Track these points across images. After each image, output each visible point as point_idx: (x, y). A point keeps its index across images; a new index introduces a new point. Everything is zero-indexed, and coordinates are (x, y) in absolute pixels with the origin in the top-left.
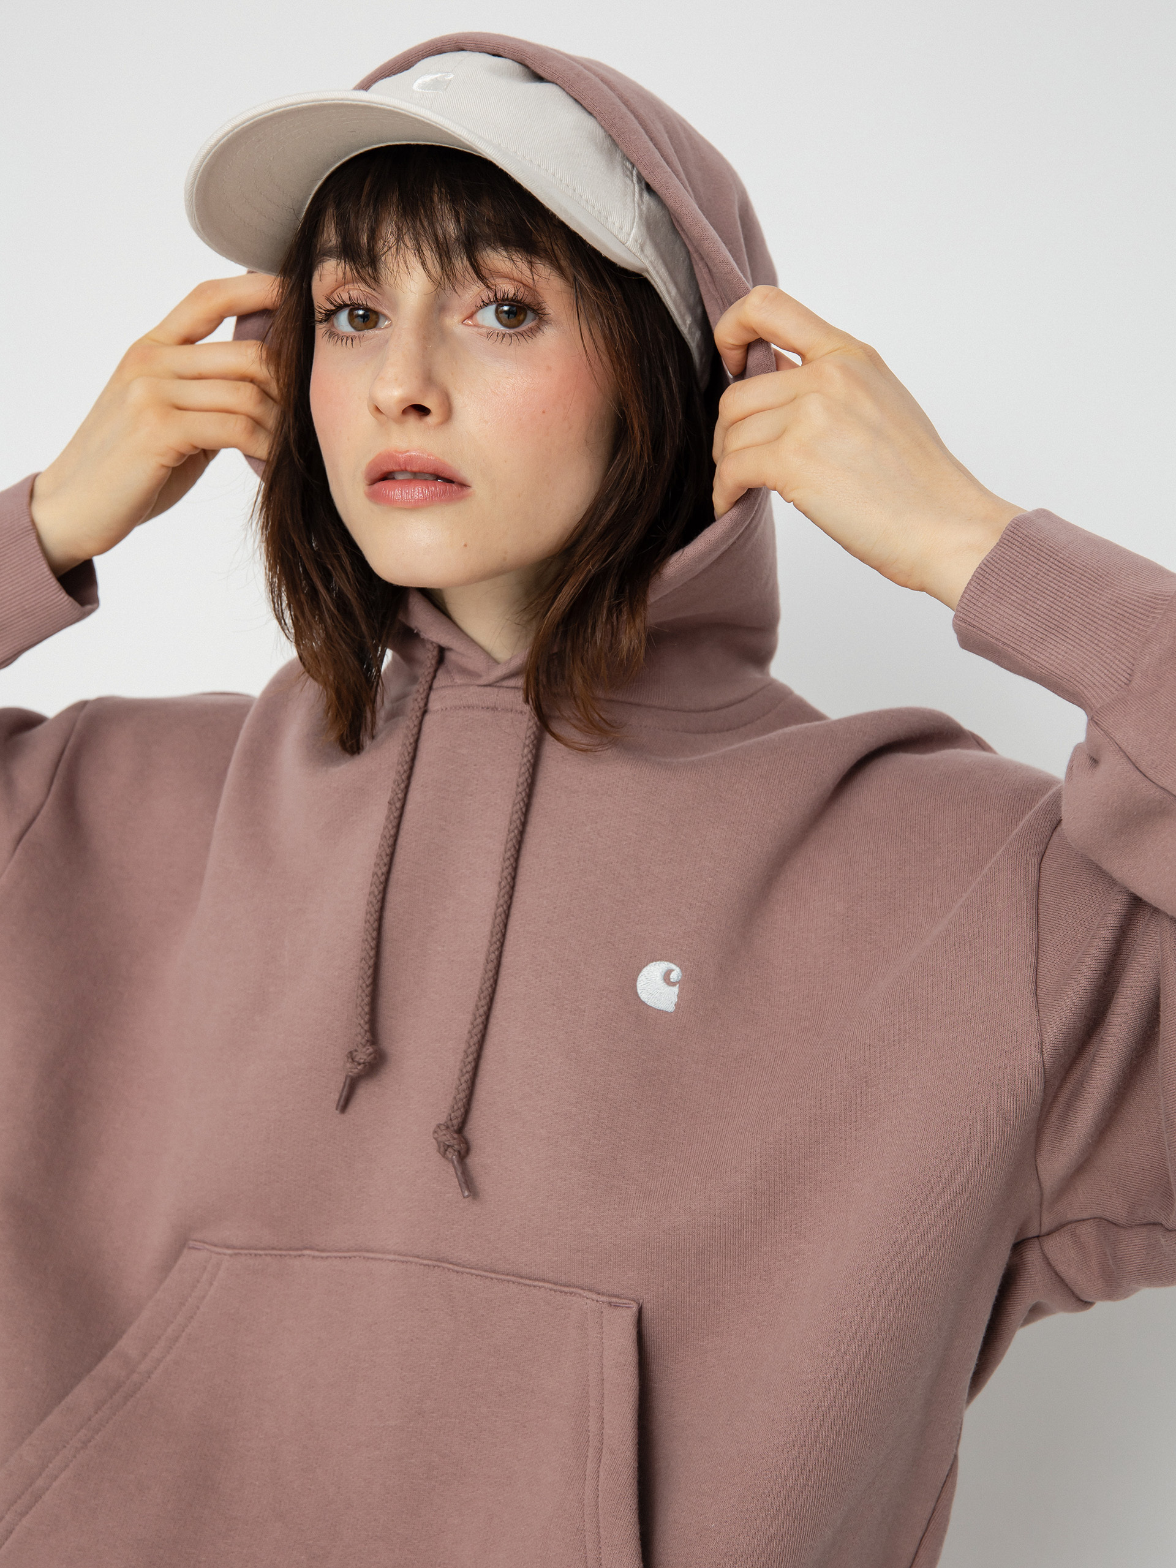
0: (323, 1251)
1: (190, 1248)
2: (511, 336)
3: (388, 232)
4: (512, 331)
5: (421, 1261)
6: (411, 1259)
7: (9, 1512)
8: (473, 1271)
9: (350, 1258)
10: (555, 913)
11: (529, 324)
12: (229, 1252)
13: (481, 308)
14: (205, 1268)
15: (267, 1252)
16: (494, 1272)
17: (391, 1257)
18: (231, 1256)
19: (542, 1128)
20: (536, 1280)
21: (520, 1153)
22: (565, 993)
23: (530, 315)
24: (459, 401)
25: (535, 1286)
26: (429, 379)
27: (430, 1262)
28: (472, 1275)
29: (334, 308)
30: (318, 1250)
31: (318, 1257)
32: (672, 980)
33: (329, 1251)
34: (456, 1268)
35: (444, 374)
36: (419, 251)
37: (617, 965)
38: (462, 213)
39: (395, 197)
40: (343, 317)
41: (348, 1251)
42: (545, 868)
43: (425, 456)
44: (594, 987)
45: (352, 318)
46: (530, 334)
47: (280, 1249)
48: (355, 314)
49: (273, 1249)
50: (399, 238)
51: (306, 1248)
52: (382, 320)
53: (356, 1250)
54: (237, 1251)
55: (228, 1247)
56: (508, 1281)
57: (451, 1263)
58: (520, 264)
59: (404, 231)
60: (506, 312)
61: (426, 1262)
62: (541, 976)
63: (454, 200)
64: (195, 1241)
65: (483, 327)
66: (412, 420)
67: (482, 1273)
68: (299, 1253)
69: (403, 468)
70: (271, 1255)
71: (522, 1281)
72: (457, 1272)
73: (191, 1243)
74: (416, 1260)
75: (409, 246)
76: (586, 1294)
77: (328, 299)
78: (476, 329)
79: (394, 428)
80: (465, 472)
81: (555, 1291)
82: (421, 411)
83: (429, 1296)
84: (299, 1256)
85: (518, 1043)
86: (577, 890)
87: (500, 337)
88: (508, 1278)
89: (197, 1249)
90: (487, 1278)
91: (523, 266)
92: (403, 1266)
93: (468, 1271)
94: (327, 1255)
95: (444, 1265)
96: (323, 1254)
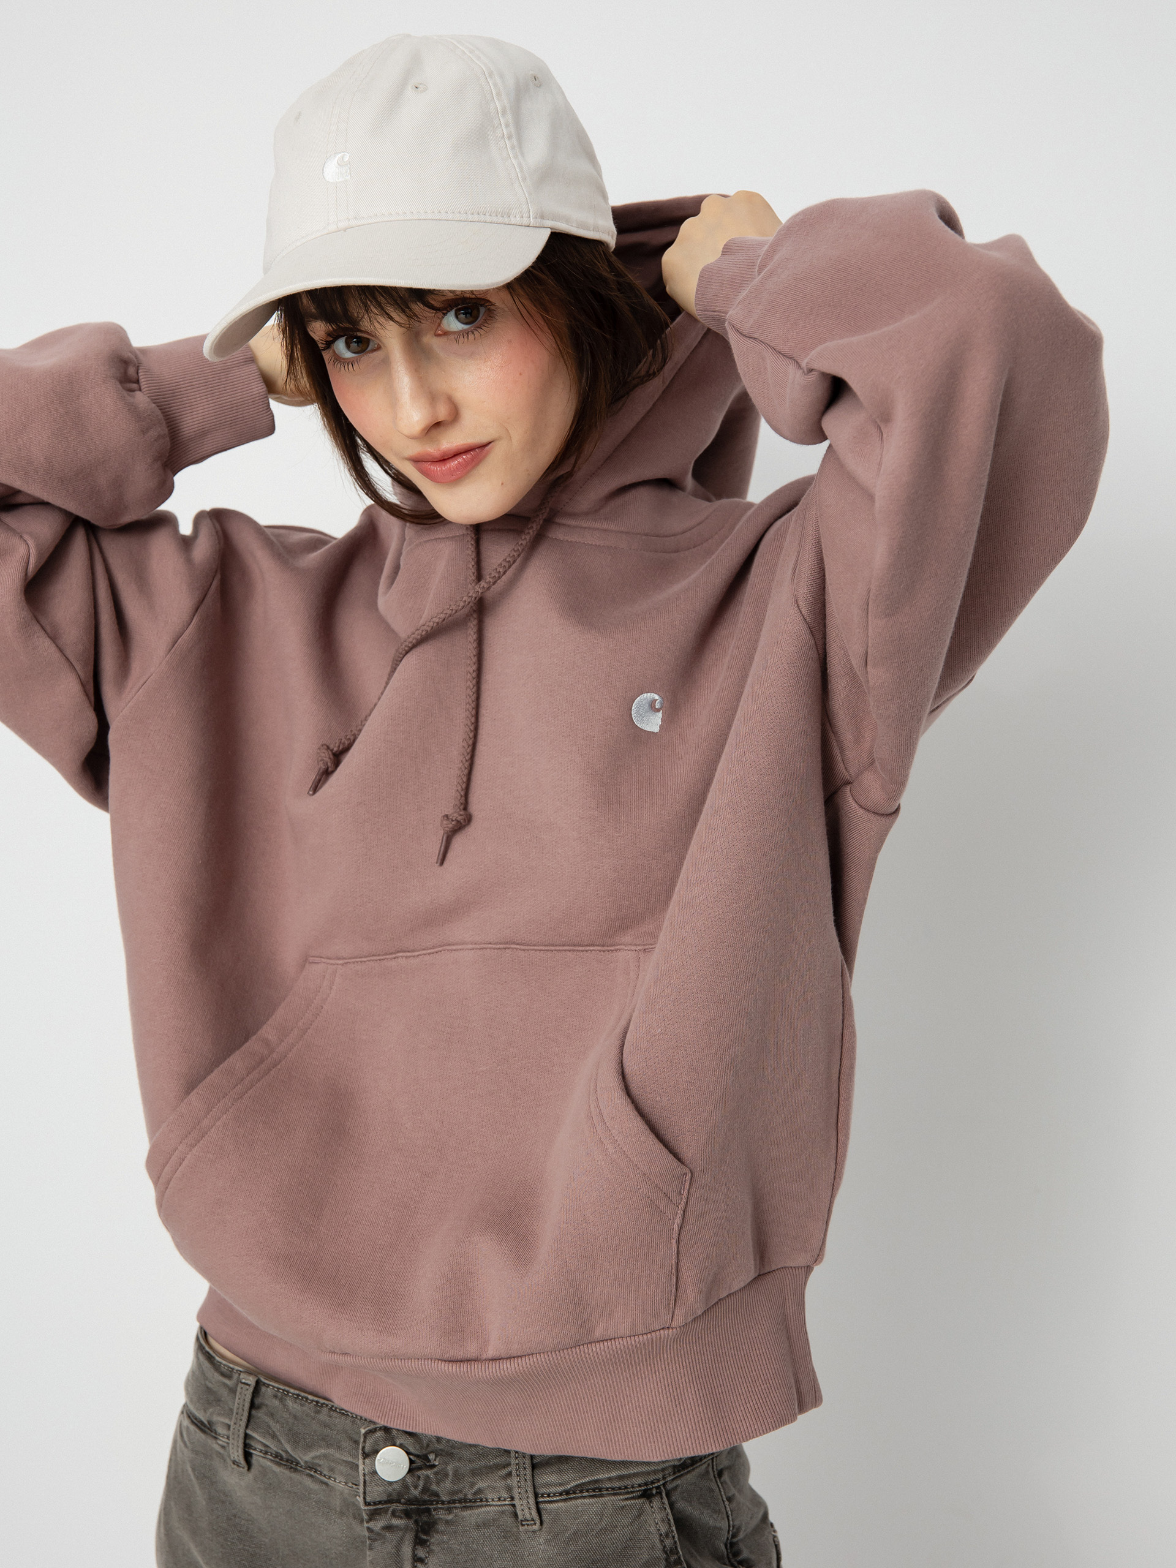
0: (413, 951)
1: (310, 963)
4: (470, 325)
5: (494, 946)
6: (486, 946)
7: (181, 1145)
8: (536, 948)
9: (437, 952)
10: (563, 666)
11: (482, 316)
12: (341, 962)
13: (445, 315)
14: (324, 976)
15: (369, 959)
17: (470, 946)
18: (342, 965)
19: (574, 831)
21: (559, 854)
22: (577, 725)
23: (481, 310)
25: (587, 951)
27: (501, 946)
28: (536, 950)
30: (409, 952)
31: (410, 957)
32: (657, 707)
33: (419, 951)
34: (522, 947)
37: (616, 698)
40: (340, 345)
41: (433, 947)
42: (552, 634)
44: (599, 717)
45: (348, 344)
46: (487, 323)
47: (379, 955)
49: (373, 955)
51: (398, 952)
53: (440, 946)
54: (346, 961)
55: (339, 959)
56: (565, 950)
57: (518, 944)
61: (498, 946)
62: (558, 716)
64: (314, 957)
67: (543, 948)
68: (394, 956)
70: (373, 960)
71: (576, 948)
72: (524, 950)
73: (311, 959)
74: (490, 946)
76: (627, 948)
81: (604, 951)
83: (505, 972)
84: (395, 958)
85: (547, 770)
86: (579, 647)
87: (465, 331)
88: (565, 948)
89: (316, 963)
90: (548, 950)
92: (480, 952)
93: (532, 948)
94: (417, 953)
95: (513, 946)
96: (414, 954)
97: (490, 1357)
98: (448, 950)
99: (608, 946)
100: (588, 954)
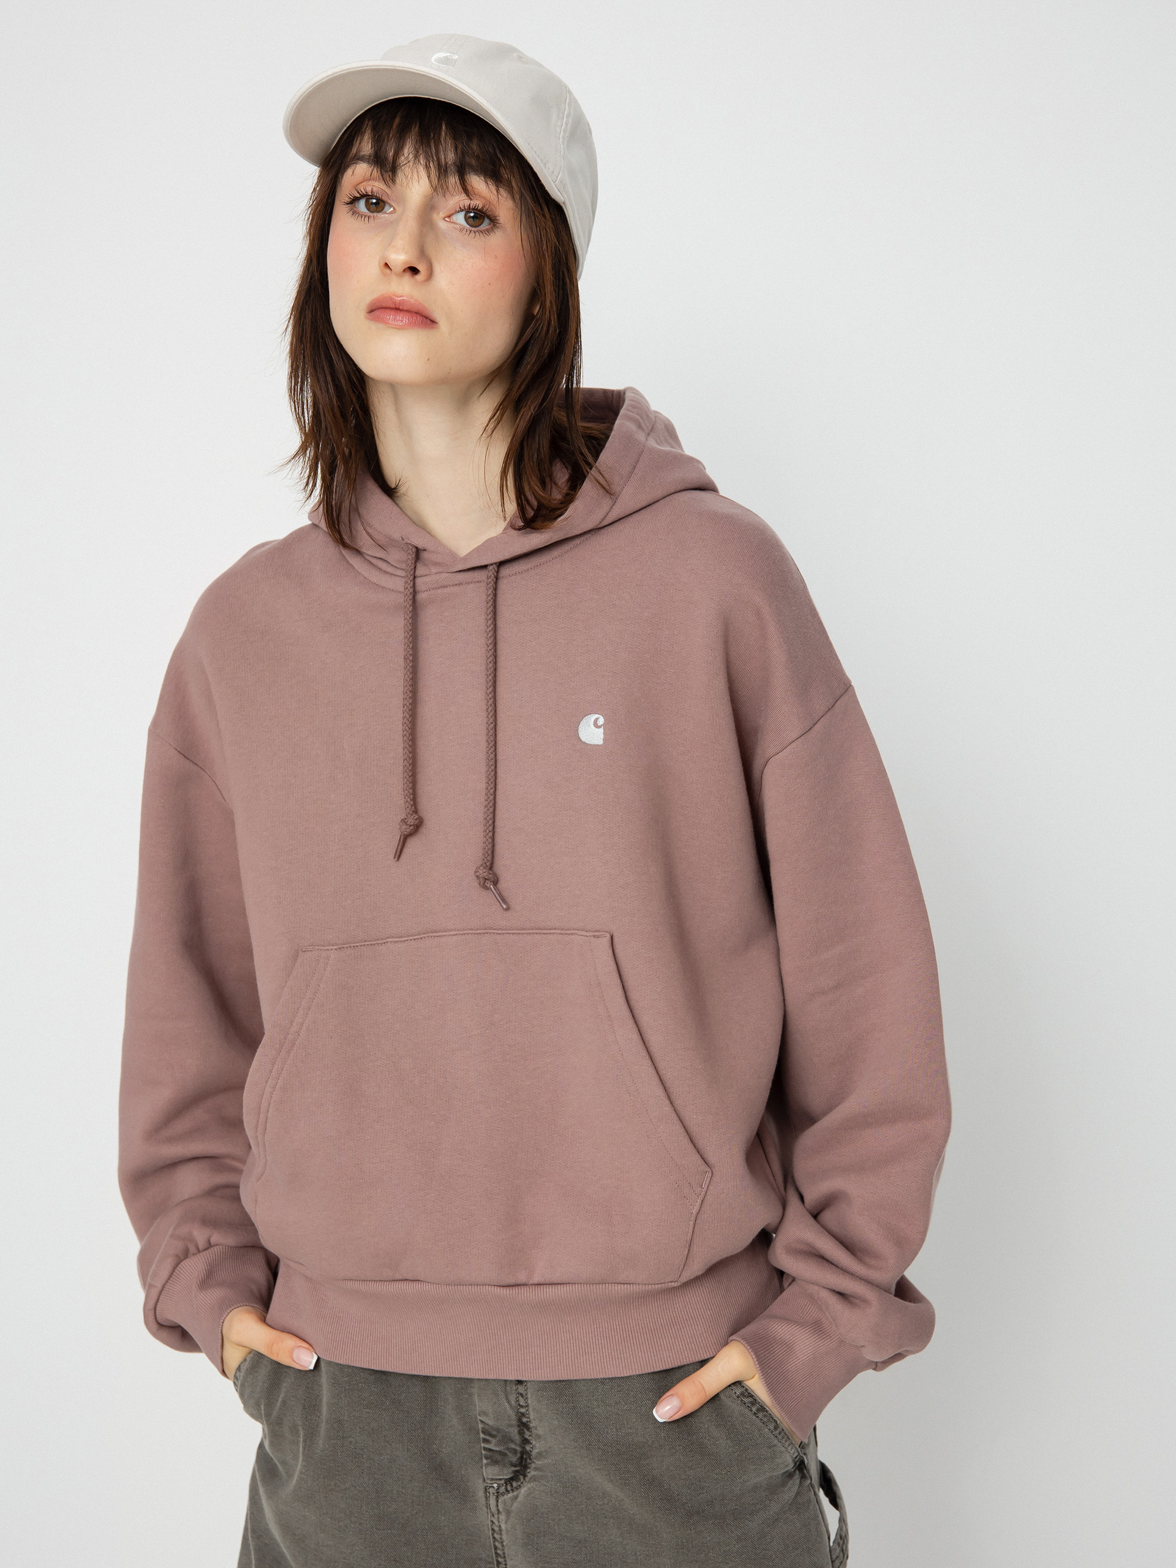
1: (303, 951)
2: (475, 232)
3: (408, 150)
4: (473, 229)
5: (474, 932)
8: (510, 931)
9: (422, 938)
11: (486, 224)
12: (334, 947)
13: (459, 212)
14: (318, 963)
15: (363, 945)
16: (524, 929)
17: (452, 933)
18: (333, 951)
20: (550, 929)
23: (487, 221)
24: (438, 268)
25: (550, 934)
26: (422, 253)
27: (481, 931)
29: (358, 196)
30: (397, 938)
31: (397, 942)
32: (599, 725)
33: (406, 937)
34: (499, 932)
35: (431, 251)
36: (427, 167)
38: (460, 146)
39: (415, 130)
40: (362, 203)
41: (419, 934)
43: (412, 301)
45: (368, 205)
46: (487, 233)
47: (371, 942)
48: (370, 203)
50: (416, 157)
51: (388, 938)
52: (387, 207)
53: (424, 933)
56: (533, 933)
57: (495, 929)
58: (491, 186)
59: (420, 153)
60: (473, 217)
63: (455, 138)
65: (457, 224)
66: (407, 277)
69: (397, 307)
72: (500, 934)
73: (302, 947)
74: (472, 931)
75: (422, 162)
76: (580, 933)
77: (356, 190)
78: (452, 225)
79: (394, 279)
80: (437, 315)
82: (414, 271)
87: (468, 232)
88: (533, 931)
89: (308, 951)
90: (519, 934)
91: (493, 188)
92: (463, 937)
93: (507, 932)
94: (404, 939)
95: (491, 931)
96: (401, 939)
97: (536, 1282)
98: (431, 937)
99: (565, 930)
100: (551, 936)
